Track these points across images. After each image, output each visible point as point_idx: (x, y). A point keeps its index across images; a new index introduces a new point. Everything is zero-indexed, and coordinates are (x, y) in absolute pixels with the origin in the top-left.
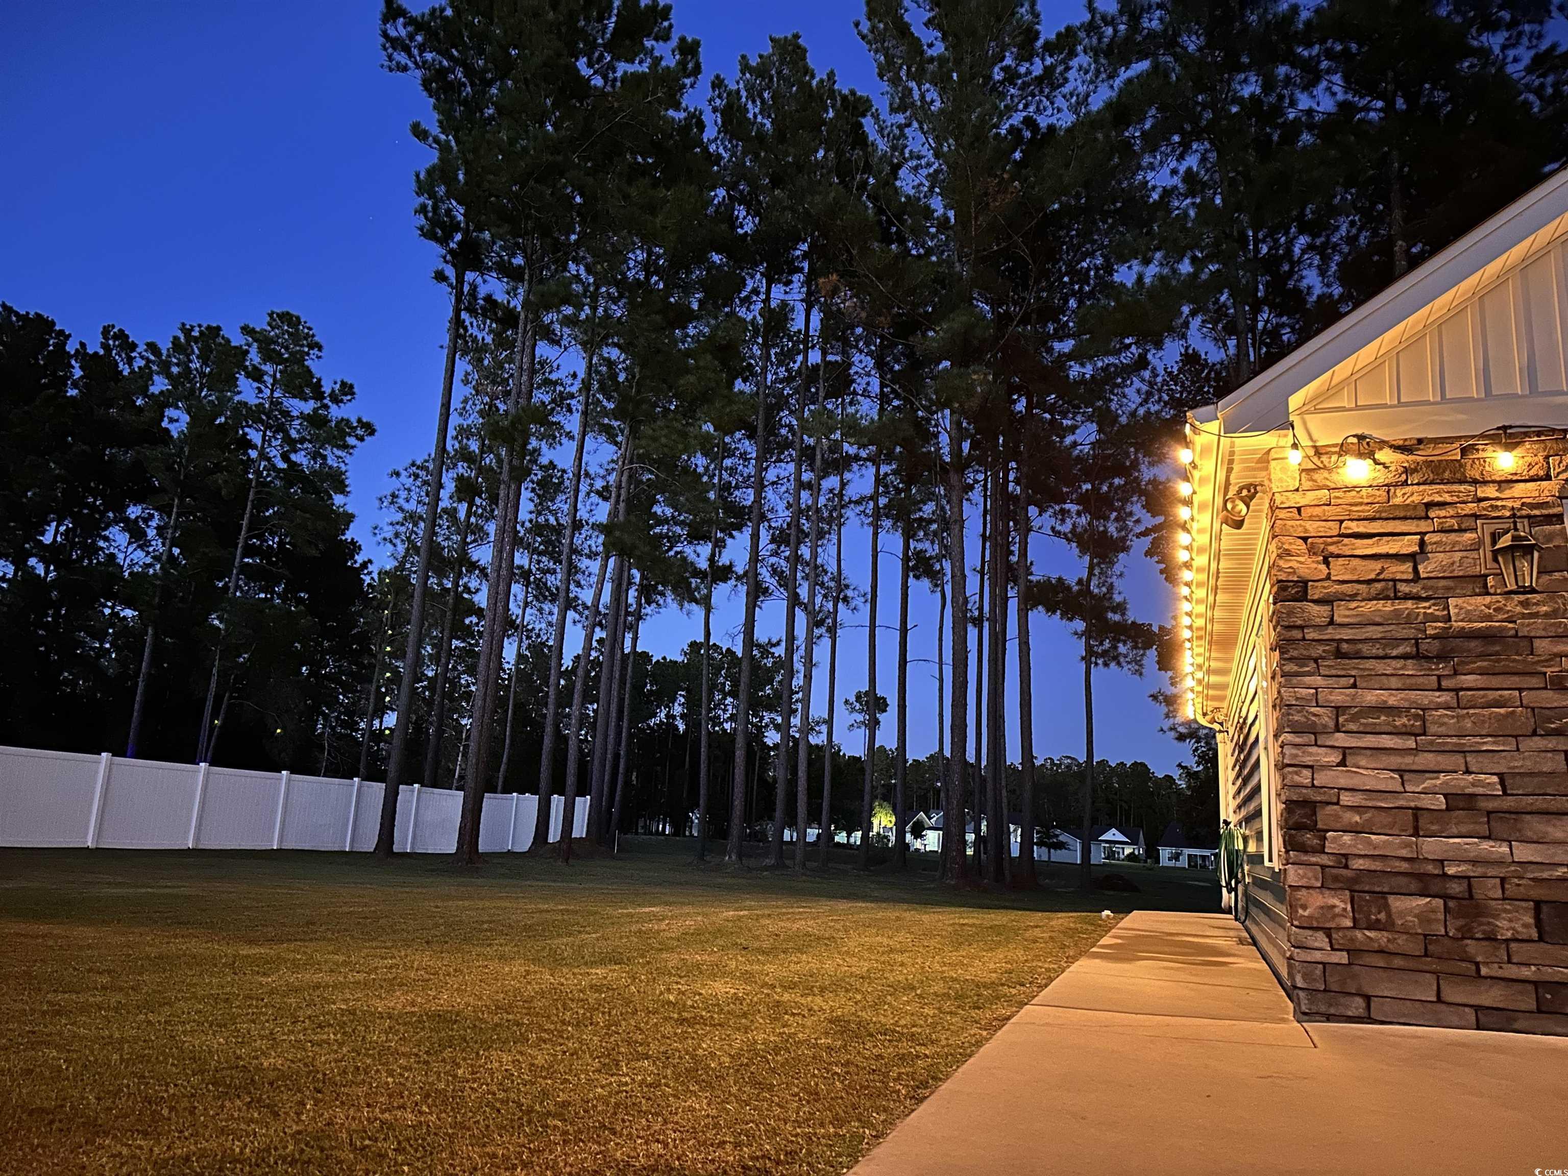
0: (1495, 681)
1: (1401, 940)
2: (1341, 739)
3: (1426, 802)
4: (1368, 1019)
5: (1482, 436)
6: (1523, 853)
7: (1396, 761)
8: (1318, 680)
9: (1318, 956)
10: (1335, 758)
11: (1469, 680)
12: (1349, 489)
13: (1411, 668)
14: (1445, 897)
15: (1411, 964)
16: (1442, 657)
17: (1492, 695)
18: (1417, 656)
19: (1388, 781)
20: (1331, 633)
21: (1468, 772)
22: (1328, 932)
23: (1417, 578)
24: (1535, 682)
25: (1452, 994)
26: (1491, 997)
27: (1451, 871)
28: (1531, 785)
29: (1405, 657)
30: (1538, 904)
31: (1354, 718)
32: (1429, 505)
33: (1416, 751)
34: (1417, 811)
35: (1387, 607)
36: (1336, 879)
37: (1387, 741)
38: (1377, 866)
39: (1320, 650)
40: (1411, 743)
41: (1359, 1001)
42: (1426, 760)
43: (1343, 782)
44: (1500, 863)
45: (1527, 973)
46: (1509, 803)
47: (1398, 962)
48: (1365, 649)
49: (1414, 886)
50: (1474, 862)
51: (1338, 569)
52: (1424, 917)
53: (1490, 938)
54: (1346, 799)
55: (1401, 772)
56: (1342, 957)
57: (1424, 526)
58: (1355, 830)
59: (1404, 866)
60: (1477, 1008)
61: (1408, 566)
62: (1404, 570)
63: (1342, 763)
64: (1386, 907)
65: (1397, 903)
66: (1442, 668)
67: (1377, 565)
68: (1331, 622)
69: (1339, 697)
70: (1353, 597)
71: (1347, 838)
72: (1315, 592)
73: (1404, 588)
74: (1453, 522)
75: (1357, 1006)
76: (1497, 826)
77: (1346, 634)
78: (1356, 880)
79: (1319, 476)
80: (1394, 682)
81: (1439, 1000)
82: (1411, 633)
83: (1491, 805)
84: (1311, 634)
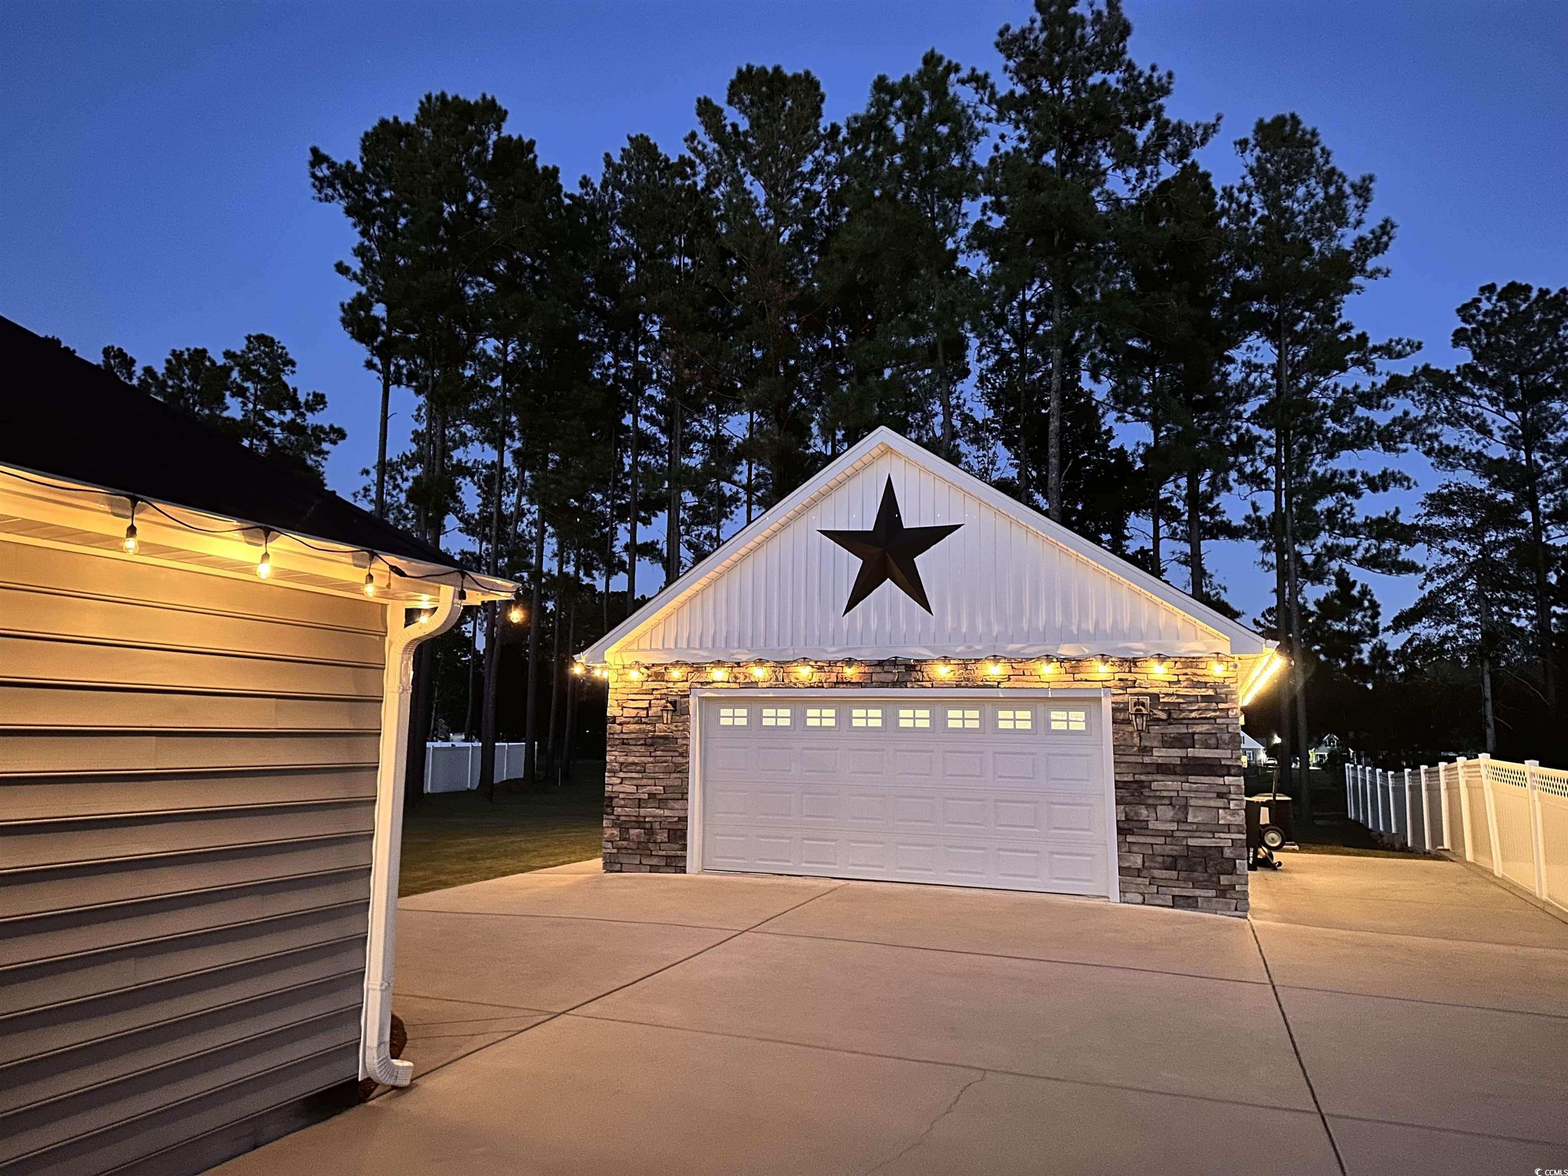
0: (665, 754)
1: (631, 844)
2: (622, 775)
3: (642, 796)
4: (621, 871)
5: (671, 664)
6: (667, 813)
7: (635, 782)
8: (616, 753)
9: (609, 851)
10: (619, 781)
11: (659, 753)
12: (631, 682)
13: (643, 749)
14: (644, 829)
15: (634, 852)
16: (652, 745)
17: (664, 759)
18: (645, 745)
19: (633, 789)
20: (622, 736)
21: (655, 785)
22: (612, 842)
23: (648, 716)
24: (676, 754)
25: (644, 862)
26: (655, 861)
27: (647, 820)
28: (671, 790)
29: (641, 745)
30: (669, 830)
31: (625, 767)
32: (653, 689)
33: (642, 778)
34: (640, 799)
35: (637, 727)
36: (616, 824)
37: (634, 775)
38: (627, 819)
39: (617, 742)
40: (640, 776)
41: (619, 865)
42: (644, 782)
43: (621, 790)
44: (660, 817)
45: (664, 853)
46: (665, 796)
47: (630, 851)
48: (631, 742)
49: (637, 825)
50: (654, 817)
51: (626, 712)
52: (638, 836)
53: (655, 842)
54: (621, 796)
55: (637, 786)
56: (615, 851)
57: (651, 697)
58: (622, 807)
59: (634, 819)
60: (651, 866)
61: (645, 712)
62: (644, 713)
63: (621, 783)
64: (628, 833)
65: (632, 832)
66: (652, 749)
67: (636, 711)
68: (622, 732)
69: (622, 759)
70: (629, 723)
71: (619, 809)
72: (618, 722)
73: (643, 720)
74: (659, 696)
75: (618, 867)
76: (662, 805)
77: (626, 736)
78: (621, 824)
79: (623, 677)
80: (638, 754)
81: (641, 863)
82: (644, 736)
83: (659, 797)
84: (616, 736)
